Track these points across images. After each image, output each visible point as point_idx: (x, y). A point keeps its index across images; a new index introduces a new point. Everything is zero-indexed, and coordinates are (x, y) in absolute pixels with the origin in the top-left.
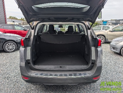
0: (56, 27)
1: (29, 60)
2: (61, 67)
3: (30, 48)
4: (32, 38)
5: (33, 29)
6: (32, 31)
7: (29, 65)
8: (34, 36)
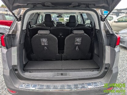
0: (54, 17)
1: (15, 66)
2: (62, 74)
3: (16, 48)
4: (18, 33)
5: (19, 20)
6: (18, 23)
7: (16, 72)
8: (22, 30)
